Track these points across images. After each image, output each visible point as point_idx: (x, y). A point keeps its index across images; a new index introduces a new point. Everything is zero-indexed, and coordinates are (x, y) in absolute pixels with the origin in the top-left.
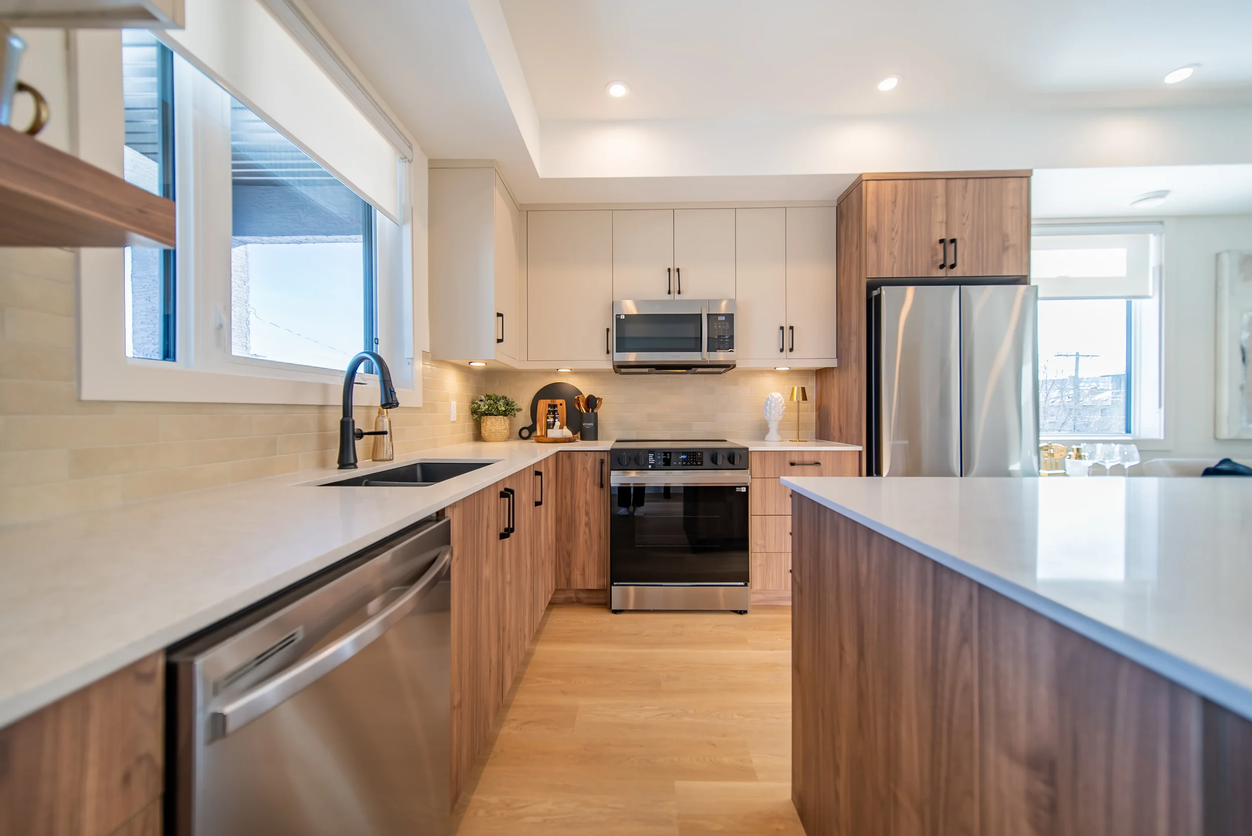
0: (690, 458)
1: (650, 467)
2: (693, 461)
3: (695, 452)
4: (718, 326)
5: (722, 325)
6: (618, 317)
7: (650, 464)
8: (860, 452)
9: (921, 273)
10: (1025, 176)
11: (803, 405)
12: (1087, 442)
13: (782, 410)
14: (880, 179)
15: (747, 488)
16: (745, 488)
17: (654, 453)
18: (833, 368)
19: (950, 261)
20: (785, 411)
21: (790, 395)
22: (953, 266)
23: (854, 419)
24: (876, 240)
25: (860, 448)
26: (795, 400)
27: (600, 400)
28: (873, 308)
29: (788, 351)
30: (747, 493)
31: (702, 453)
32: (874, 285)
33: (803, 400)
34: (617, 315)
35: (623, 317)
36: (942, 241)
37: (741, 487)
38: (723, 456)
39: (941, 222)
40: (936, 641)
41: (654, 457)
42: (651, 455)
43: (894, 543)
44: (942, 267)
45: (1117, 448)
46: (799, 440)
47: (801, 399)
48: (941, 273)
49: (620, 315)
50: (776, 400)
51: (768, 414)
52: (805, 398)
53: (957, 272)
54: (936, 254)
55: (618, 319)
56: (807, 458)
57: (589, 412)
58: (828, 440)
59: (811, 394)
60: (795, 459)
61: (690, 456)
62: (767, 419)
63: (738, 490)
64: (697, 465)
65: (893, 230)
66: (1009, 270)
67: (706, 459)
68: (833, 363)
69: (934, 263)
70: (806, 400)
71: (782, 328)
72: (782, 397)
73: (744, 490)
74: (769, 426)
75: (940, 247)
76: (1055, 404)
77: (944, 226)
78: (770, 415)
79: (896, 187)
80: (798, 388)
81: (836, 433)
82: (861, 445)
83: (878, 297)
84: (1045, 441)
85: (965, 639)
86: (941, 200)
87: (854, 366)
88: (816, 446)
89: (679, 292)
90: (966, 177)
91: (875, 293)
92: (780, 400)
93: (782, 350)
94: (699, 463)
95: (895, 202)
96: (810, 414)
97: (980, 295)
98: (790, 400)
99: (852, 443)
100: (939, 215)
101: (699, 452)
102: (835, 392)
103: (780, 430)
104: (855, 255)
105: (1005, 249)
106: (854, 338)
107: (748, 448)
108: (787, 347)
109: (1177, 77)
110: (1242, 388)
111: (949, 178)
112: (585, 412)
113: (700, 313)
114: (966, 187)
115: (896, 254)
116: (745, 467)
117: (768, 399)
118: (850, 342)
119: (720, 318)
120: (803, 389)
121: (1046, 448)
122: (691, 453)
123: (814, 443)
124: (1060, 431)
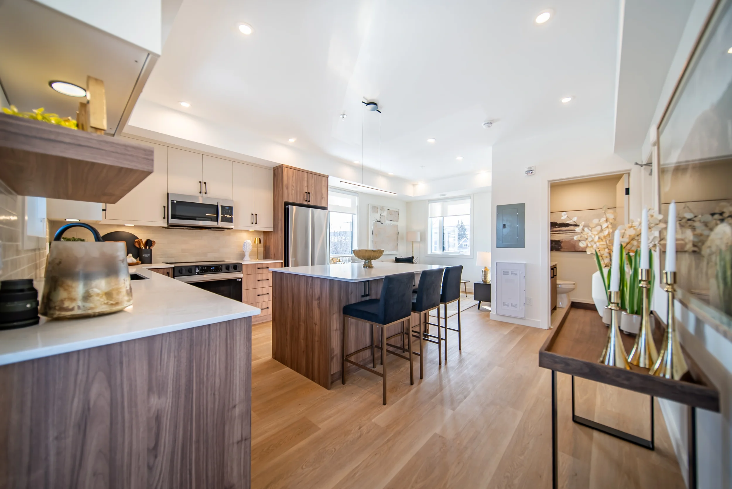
0: (216, 268)
1: (196, 273)
2: (218, 270)
3: (219, 266)
4: (225, 211)
5: (227, 211)
6: (172, 201)
7: (196, 272)
8: (282, 263)
9: (301, 202)
10: (327, 177)
11: (260, 245)
12: (341, 257)
13: (251, 247)
14: (289, 168)
15: (241, 279)
16: (240, 279)
17: (199, 267)
18: (271, 232)
19: (308, 200)
20: (252, 248)
21: (254, 241)
22: (309, 201)
23: (280, 251)
24: (287, 188)
25: (282, 261)
26: (256, 243)
27: (154, 242)
28: (287, 212)
29: (255, 223)
30: (241, 281)
31: (222, 266)
32: (287, 204)
33: (260, 243)
34: (171, 200)
35: (175, 202)
36: (306, 193)
37: (239, 279)
38: (232, 267)
39: (306, 186)
40: (307, 290)
41: (198, 269)
42: (197, 268)
43: (300, 275)
44: (306, 201)
45: (347, 258)
46: (258, 259)
47: (259, 243)
48: (306, 203)
49: (173, 201)
50: (249, 243)
51: (245, 249)
52: (260, 242)
53: (310, 203)
54: (305, 197)
55: (172, 203)
56: (264, 266)
57: (146, 248)
58: (270, 259)
59: (262, 241)
60: (259, 266)
61: (216, 267)
62: (244, 251)
63: (237, 280)
64: (220, 271)
65: (292, 186)
66: (323, 205)
67: (224, 268)
68: (272, 230)
69: (304, 199)
70: (261, 243)
71: (252, 214)
72: (251, 242)
73: (240, 280)
74: (245, 254)
75: (306, 194)
76: (344, 242)
77: (307, 188)
78: (246, 249)
79: (293, 171)
80: (258, 239)
81: (273, 256)
82: (282, 260)
83: (288, 209)
84: (332, 257)
85: (311, 287)
86: (306, 179)
87: (280, 232)
88: (264, 261)
89: (206, 193)
90: (313, 173)
91: (287, 207)
92: (250, 243)
93: (252, 223)
94: (220, 270)
95: (293, 177)
96: (262, 249)
97: (317, 211)
98: (254, 243)
99: (279, 260)
100: (305, 184)
101: (221, 266)
102: (272, 240)
103: (250, 255)
104: (280, 192)
105: (322, 198)
106: (280, 222)
107: (242, 263)
108: (254, 223)
109: (356, 162)
110: (372, 241)
111: (308, 173)
112: (144, 248)
113: (217, 204)
114: (312, 177)
115: (293, 194)
116: (241, 270)
117: (245, 242)
118: (278, 223)
119: (226, 208)
120: (260, 239)
121: (332, 259)
122: (216, 266)
123: (263, 260)
124: (345, 253)
